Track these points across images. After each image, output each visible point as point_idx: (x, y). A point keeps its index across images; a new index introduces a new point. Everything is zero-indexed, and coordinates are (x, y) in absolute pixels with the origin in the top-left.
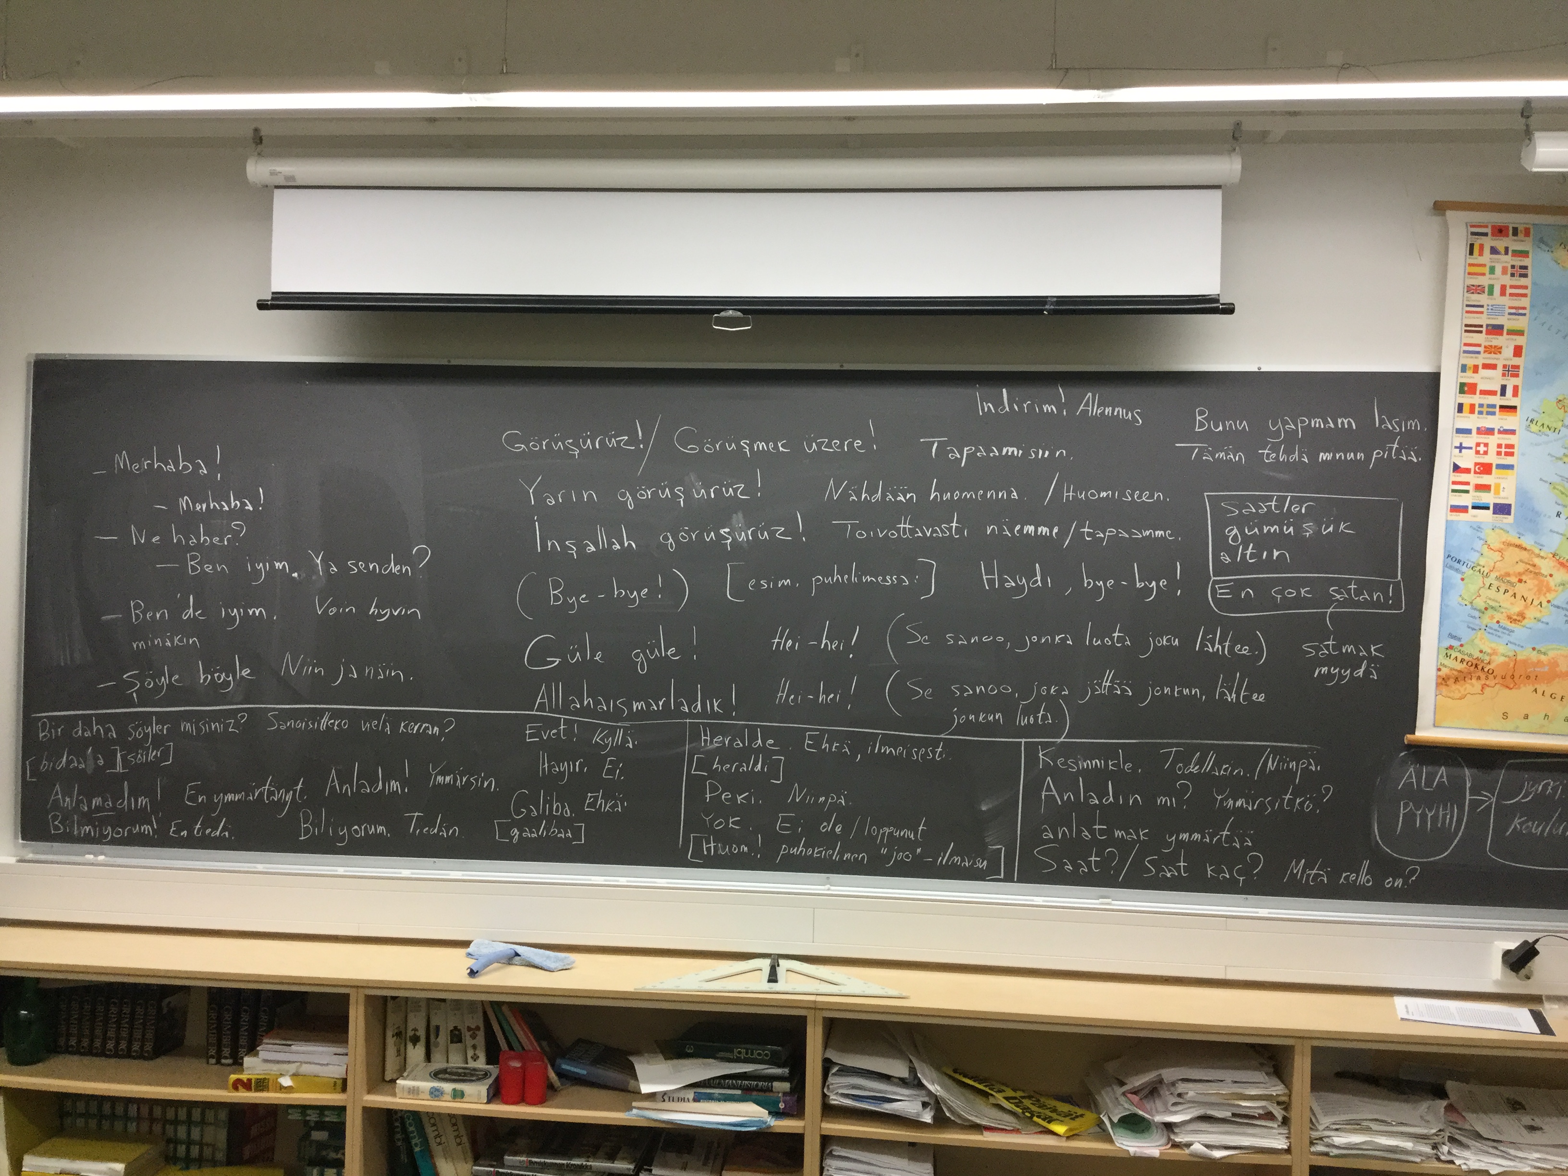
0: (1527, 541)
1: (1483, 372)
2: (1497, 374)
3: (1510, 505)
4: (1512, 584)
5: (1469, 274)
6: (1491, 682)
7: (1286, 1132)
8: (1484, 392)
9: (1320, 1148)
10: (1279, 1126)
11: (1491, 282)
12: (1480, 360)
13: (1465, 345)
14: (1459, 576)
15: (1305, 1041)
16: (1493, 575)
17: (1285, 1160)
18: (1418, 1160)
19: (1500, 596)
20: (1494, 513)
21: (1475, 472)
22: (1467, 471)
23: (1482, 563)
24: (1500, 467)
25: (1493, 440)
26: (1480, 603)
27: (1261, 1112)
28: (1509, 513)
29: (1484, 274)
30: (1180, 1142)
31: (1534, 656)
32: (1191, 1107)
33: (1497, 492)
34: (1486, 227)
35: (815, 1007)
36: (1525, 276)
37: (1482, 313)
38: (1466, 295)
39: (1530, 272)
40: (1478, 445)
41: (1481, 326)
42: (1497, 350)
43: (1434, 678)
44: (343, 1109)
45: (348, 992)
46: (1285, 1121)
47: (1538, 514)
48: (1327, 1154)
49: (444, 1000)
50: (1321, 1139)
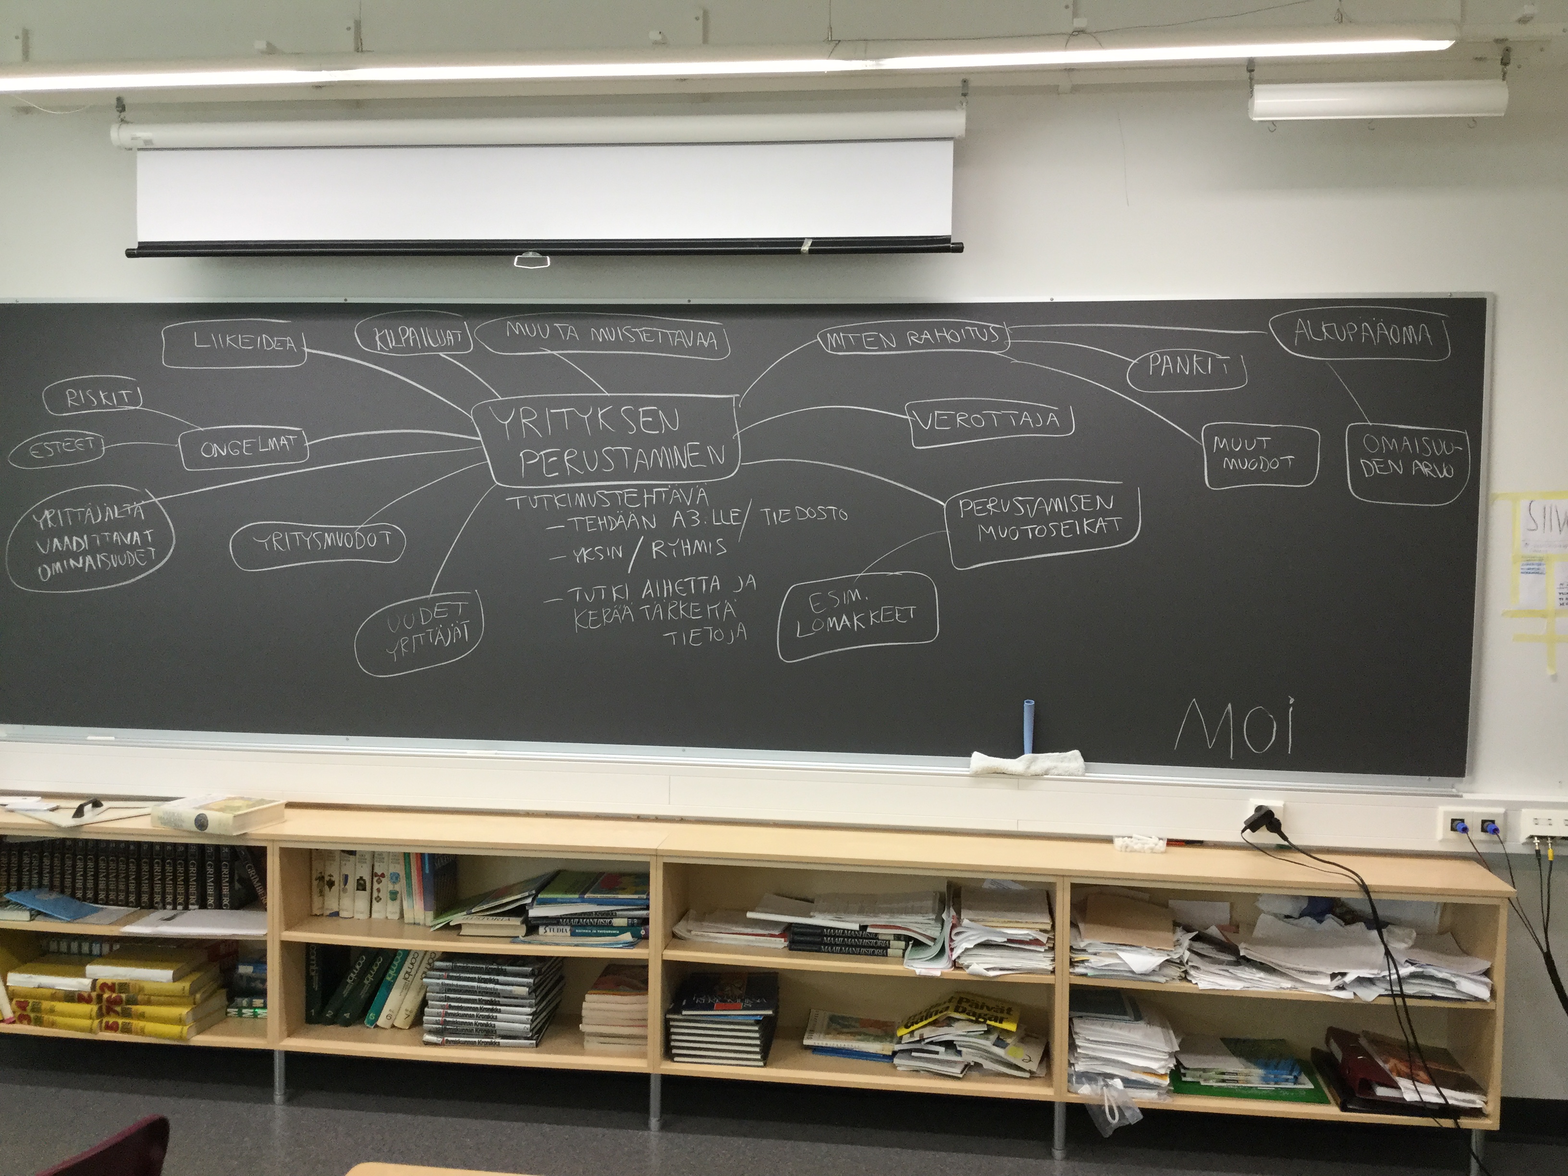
7: (1050, 955)
9: (1079, 970)
10: (1046, 950)
15: (1068, 878)
17: (1048, 979)
18: (1162, 980)
27: (1031, 938)
30: (962, 964)
32: (973, 935)
35: (656, 854)
44: (265, 942)
45: (265, 845)
46: (1052, 949)
48: (1085, 975)
49: (352, 853)
50: (1083, 961)
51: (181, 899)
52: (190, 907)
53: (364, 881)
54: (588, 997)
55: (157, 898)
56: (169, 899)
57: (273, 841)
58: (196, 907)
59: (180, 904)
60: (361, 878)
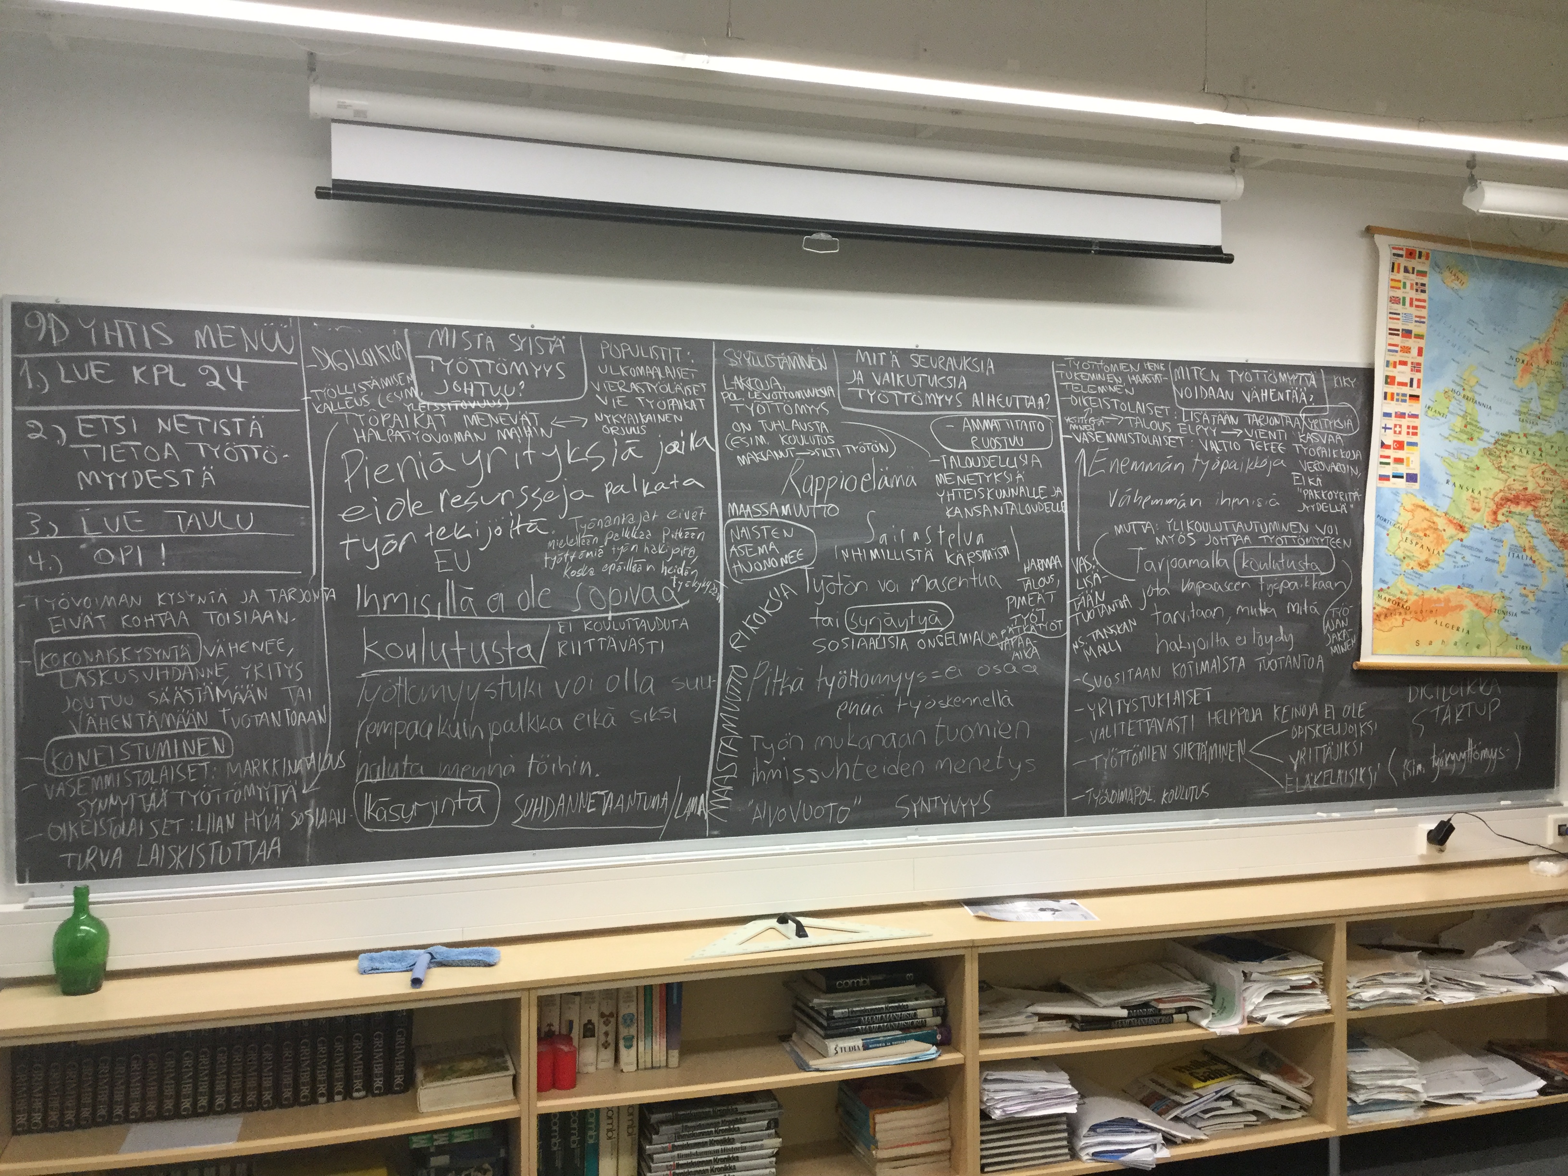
0: (1428, 504)
1: (1400, 368)
2: (1407, 369)
3: (1416, 475)
4: (1420, 537)
5: (1392, 287)
6: (1408, 617)
7: (1327, 995)
8: (1400, 384)
9: (1352, 1004)
10: (1321, 992)
11: (1405, 295)
12: (1397, 358)
13: (1390, 345)
14: (1386, 532)
15: (1341, 919)
16: (1408, 531)
19: (1413, 547)
20: (1407, 481)
21: (1394, 449)
22: (1388, 447)
23: (1400, 521)
24: (1411, 444)
25: (1405, 422)
26: (1400, 554)
28: (1415, 481)
29: (1399, 288)
30: (1257, 1017)
31: (1435, 595)
32: (1259, 988)
33: (1408, 465)
34: (1402, 249)
35: (970, 945)
36: (1423, 291)
37: (1398, 319)
38: (1390, 304)
39: (1426, 288)
40: (1395, 426)
41: (1398, 330)
42: (1406, 350)
43: (1371, 615)
45: (518, 996)
46: (1326, 987)
47: (1435, 482)
50: (1352, 996)
51: (339, 1087)
52: (355, 1095)
53: (593, 1024)
54: (879, 1118)
55: (305, 1091)
56: (322, 1088)
57: (529, 989)
58: (363, 1093)
59: (339, 1093)
60: (590, 1022)
